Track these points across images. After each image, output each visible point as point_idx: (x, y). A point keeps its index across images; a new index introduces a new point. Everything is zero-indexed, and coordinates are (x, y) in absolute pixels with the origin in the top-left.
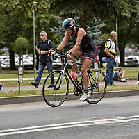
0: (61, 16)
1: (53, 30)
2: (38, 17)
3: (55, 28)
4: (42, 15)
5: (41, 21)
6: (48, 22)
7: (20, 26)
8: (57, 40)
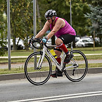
0: (93, 4)
1: (86, 16)
2: (74, 5)
3: (88, 14)
4: (77, 4)
5: (76, 8)
6: (82, 9)
7: (60, 12)
8: (89, 23)
